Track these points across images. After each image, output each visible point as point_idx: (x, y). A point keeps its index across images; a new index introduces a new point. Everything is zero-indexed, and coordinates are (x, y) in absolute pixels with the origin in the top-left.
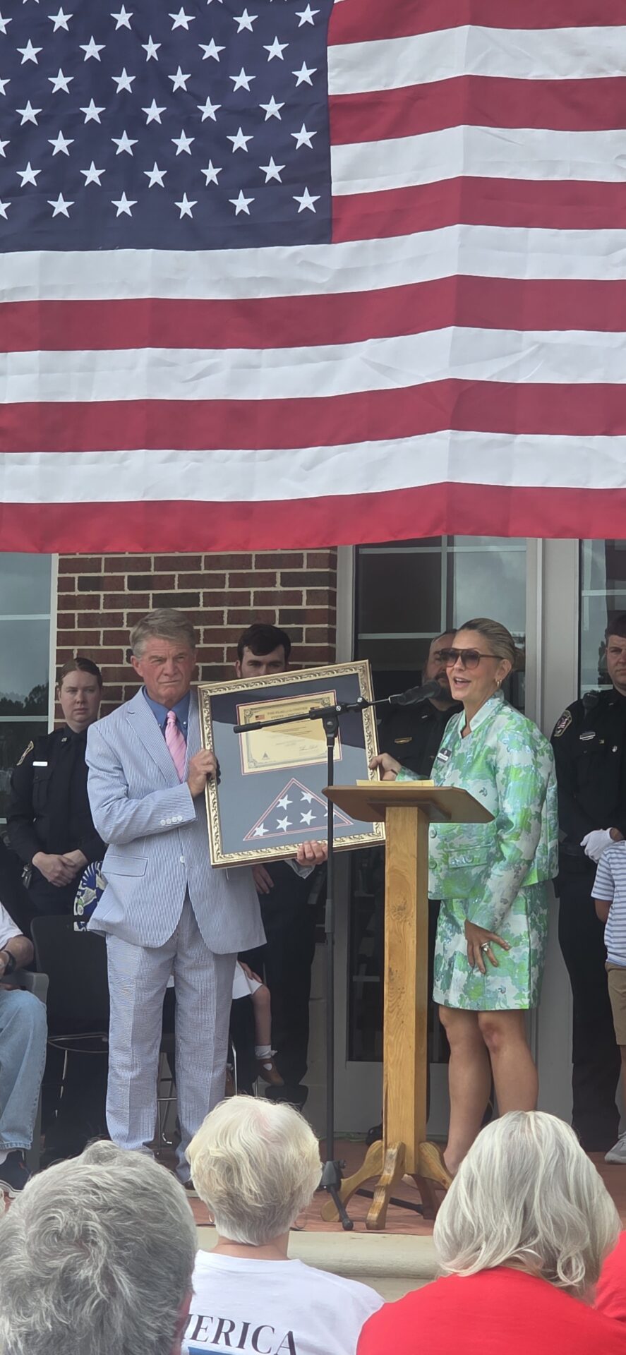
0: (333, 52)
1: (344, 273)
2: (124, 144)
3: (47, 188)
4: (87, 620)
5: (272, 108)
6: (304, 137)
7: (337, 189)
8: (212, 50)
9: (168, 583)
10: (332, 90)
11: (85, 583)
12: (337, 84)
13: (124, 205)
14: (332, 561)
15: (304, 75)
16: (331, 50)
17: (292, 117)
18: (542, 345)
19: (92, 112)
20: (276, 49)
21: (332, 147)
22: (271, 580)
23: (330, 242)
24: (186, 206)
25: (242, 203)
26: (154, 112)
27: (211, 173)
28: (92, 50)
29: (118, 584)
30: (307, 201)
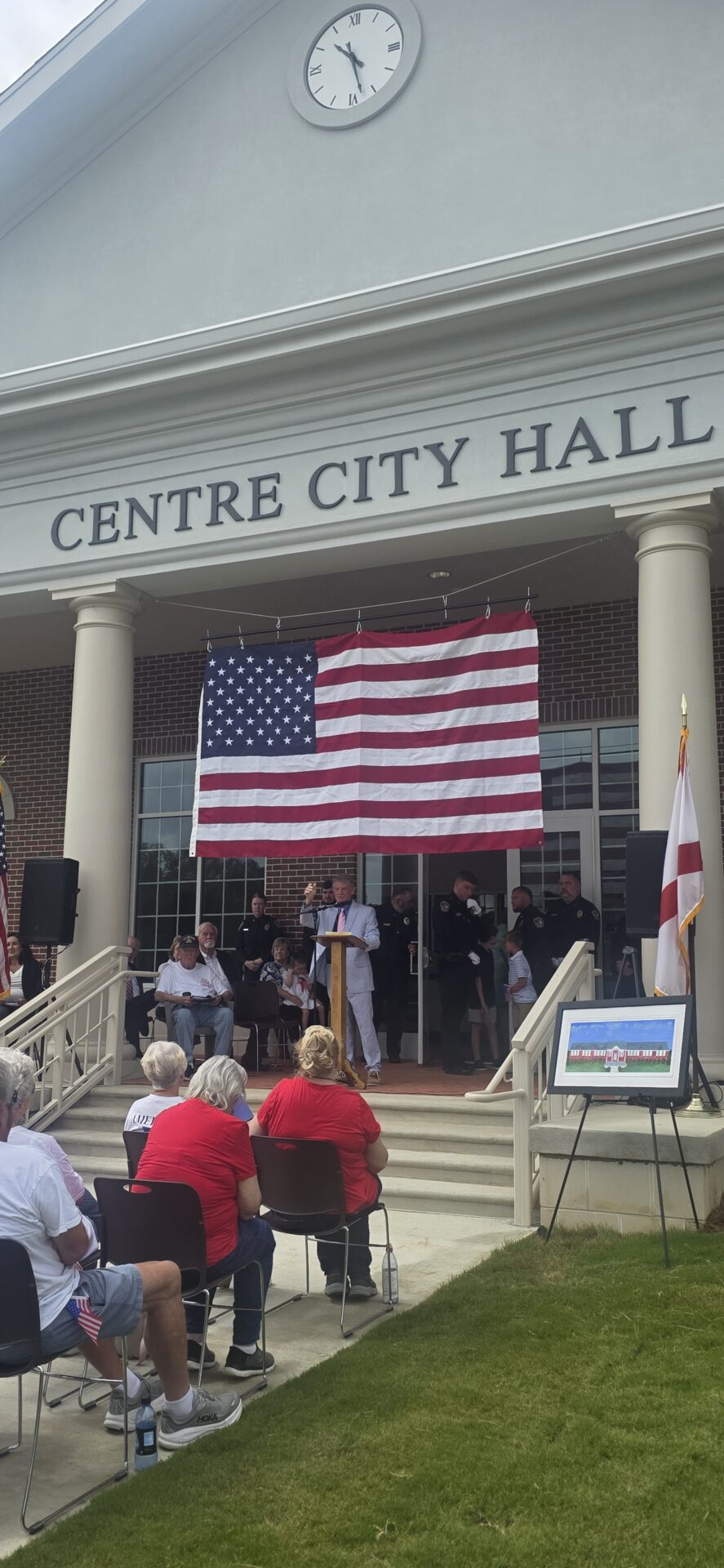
0: (317, 690)
1: (320, 763)
2: (250, 721)
3: (225, 736)
4: (276, 880)
5: (297, 709)
6: (307, 718)
7: (318, 735)
8: (278, 690)
9: (302, 867)
10: (316, 703)
11: (275, 868)
12: (318, 701)
13: (250, 742)
14: (355, 859)
15: (307, 697)
17: (303, 712)
19: (240, 711)
20: (299, 689)
21: (317, 722)
22: (335, 866)
23: (315, 753)
24: (270, 742)
25: (287, 741)
26: (260, 711)
27: (278, 731)
28: (240, 690)
29: (286, 867)
30: (308, 740)
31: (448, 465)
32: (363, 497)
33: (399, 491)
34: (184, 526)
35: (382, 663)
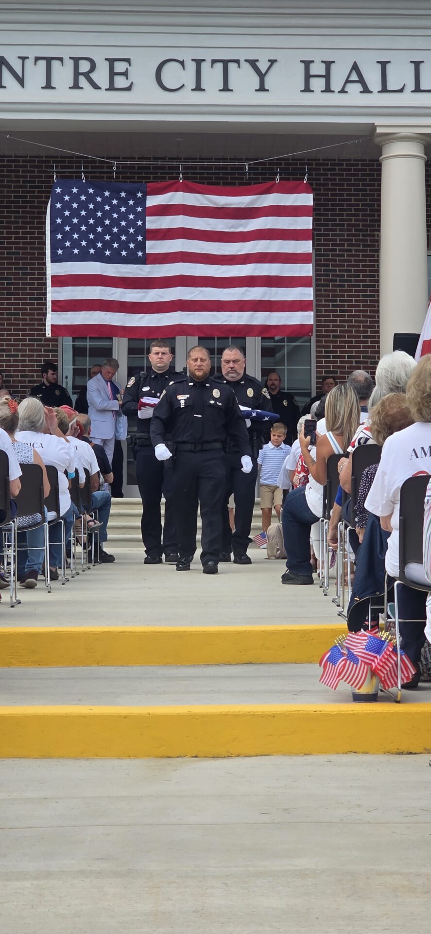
1: (149, 272)
2: (92, 236)
5: (132, 231)
6: (140, 238)
7: (147, 251)
8: (115, 216)
12: (148, 226)
13: (92, 251)
16: (147, 217)
17: (137, 232)
18: (201, 291)
19: (83, 228)
20: (131, 217)
21: (147, 241)
23: (145, 264)
24: (108, 253)
25: (124, 253)
26: (99, 230)
27: (115, 245)
28: (83, 213)
30: (140, 254)
31: (262, 76)
32: (198, 88)
33: (226, 88)
34: (48, 86)
35: (198, 205)
